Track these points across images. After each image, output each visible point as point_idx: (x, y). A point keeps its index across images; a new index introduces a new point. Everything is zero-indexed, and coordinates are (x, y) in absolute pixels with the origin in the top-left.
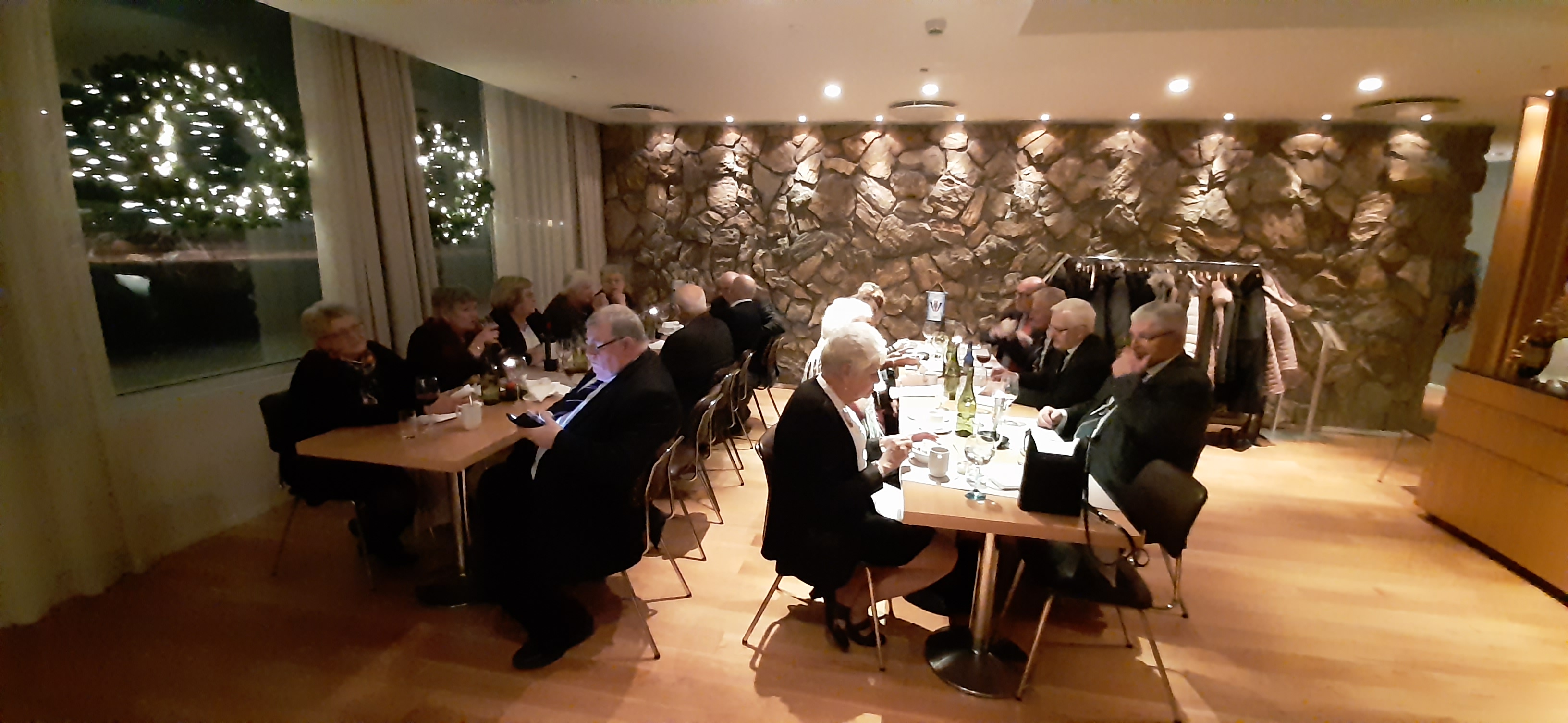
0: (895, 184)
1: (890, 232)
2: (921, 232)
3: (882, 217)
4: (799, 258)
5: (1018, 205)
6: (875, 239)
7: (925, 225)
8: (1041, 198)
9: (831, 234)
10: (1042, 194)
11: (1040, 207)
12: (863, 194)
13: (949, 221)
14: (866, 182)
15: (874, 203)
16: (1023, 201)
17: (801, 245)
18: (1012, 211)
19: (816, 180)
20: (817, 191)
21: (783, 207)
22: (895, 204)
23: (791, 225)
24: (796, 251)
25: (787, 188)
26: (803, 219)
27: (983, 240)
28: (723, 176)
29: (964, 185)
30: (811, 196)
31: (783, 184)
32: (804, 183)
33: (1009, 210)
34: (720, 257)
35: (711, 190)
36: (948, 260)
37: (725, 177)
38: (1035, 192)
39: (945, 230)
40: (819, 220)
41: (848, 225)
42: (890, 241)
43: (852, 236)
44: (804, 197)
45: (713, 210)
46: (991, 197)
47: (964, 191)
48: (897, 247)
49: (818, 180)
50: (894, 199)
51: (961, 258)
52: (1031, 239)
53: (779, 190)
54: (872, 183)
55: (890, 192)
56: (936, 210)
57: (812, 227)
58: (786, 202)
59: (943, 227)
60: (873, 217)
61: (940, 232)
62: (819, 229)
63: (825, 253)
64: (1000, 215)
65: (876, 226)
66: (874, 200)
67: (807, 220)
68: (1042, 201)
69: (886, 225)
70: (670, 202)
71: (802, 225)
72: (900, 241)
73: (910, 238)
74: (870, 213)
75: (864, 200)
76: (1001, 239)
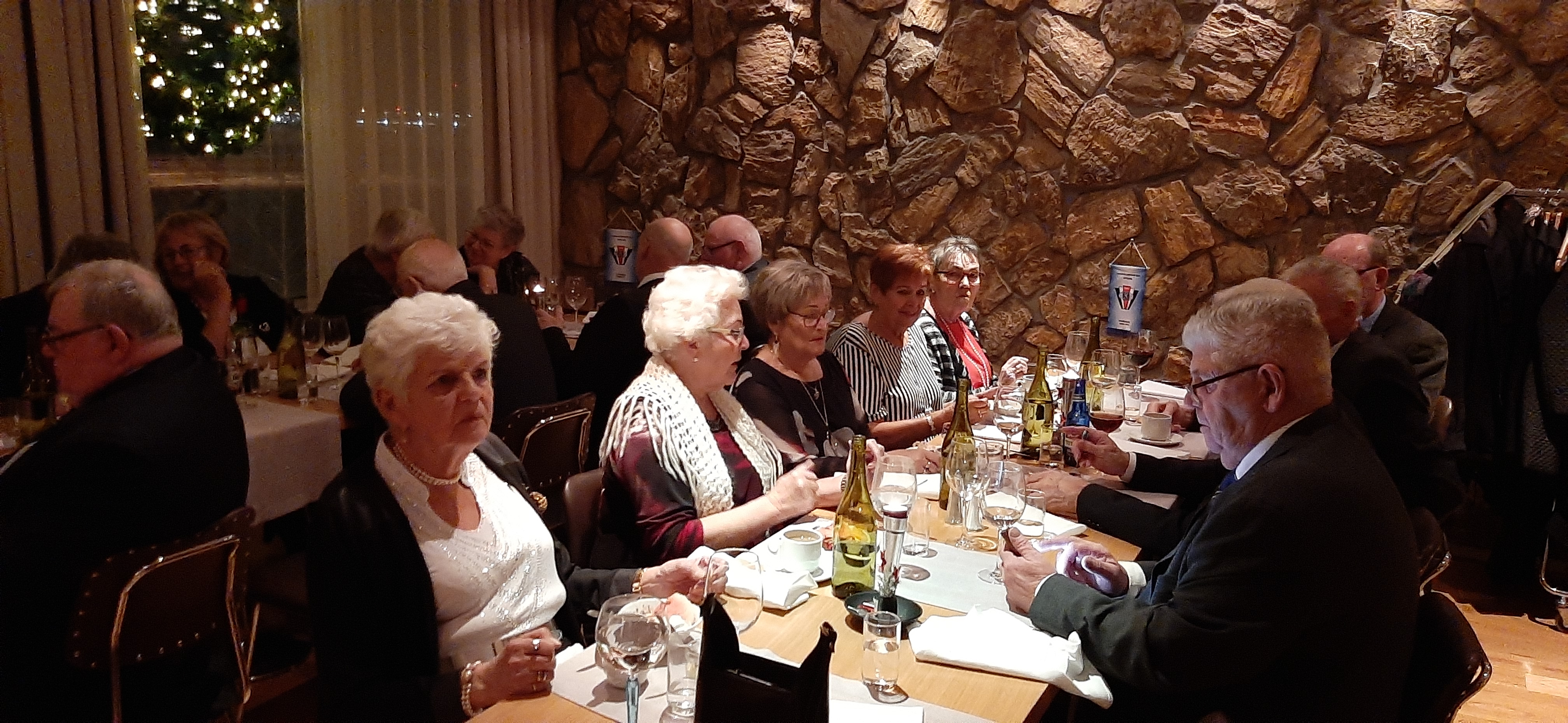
0: (1113, 28)
1: (1096, 131)
2: (1167, 132)
3: (1080, 101)
4: (906, 192)
5: (1399, 68)
6: (1065, 147)
7: (1177, 117)
8: (1457, 49)
9: (974, 139)
10: (1457, 39)
11: (1456, 72)
12: (1042, 51)
13: (1230, 107)
14: (1049, 26)
15: (1064, 69)
16: (1411, 58)
17: (910, 163)
18: (1385, 79)
19: (944, 25)
20: (945, 48)
21: (876, 83)
22: (1112, 70)
23: (893, 121)
24: (901, 177)
25: (886, 43)
26: (918, 108)
27: (1313, 148)
28: (764, 23)
29: (1268, 22)
30: (932, 58)
31: (878, 35)
32: (920, 32)
33: (1379, 78)
34: (758, 185)
35: (743, 50)
36: (1227, 194)
37: (768, 26)
38: (1441, 35)
39: (1222, 125)
40: (950, 111)
41: (1007, 118)
42: (1096, 151)
43: (1015, 143)
44: (919, 62)
45: (746, 91)
46: (1332, 48)
47: (1269, 36)
48: (1112, 167)
49: (949, 22)
50: (1106, 59)
51: (1258, 189)
52: (1434, 147)
53: (871, 47)
54: (1061, 26)
55: (1101, 45)
56: (1202, 82)
57: (933, 125)
58: (884, 72)
59: (1217, 120)
60: (1063, 100)
61: (1210, 131)
62: (949, 129)
63: (960, 181)
64: (1355, 90)
65: (1067, 120)
66: (1065, 64)
67: (926, 110)
68: (1459, 56)
69: (1089, 118)
70: (669, 77)
71: (916, 120)
72: (1118, 151)
73: (1141, 145)
74: (1054, 92)
75: (1043, 66)
76: (1357, 147)
